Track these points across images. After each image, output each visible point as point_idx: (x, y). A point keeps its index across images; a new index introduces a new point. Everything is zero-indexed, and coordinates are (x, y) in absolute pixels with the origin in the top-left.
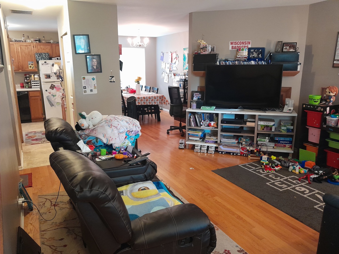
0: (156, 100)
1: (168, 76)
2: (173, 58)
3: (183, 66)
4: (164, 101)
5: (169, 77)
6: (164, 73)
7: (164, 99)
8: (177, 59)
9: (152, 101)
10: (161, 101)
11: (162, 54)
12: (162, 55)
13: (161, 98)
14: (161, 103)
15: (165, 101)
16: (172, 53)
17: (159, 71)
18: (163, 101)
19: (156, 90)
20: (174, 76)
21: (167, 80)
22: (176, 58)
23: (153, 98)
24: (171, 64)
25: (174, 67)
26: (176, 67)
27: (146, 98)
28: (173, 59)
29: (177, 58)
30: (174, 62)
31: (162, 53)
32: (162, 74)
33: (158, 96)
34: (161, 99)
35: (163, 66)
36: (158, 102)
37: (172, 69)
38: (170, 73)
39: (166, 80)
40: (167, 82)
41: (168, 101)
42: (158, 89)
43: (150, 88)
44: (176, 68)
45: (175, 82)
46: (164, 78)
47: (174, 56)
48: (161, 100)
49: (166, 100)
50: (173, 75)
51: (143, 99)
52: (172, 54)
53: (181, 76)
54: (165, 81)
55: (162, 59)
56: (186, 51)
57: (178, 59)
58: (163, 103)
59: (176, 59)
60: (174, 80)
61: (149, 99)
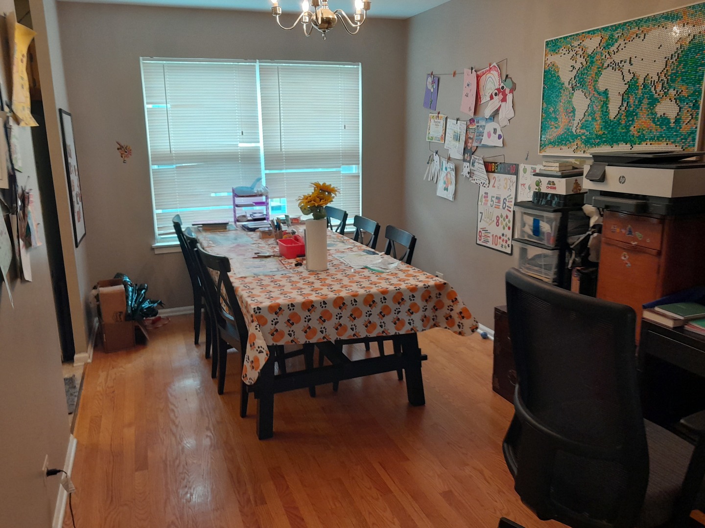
0: (404, 308)
1: (457, 170)
2: (482, 93)
3: (543, 129)
4: (445, 311)
5: (460, 178)
6: (436, 158)
7: (448, 302)
8: (505, 96)
9: (382, 315)
10: (429, 313)
11: (433, 82)
12: (430, 87)
13: (433, 295)
14: (432, 323)
15: (454, 314)
16: (478, 73)
17: (417, 152)
18: (442, 313)
19: (405, 242)
20: (487, 171)
21: (452, 188)
22: (501, 91)
23: (390, 303)
24: (472, 121)
25: (485, 135)
26: (499, 132)
27: (348, 303)
28: (485, 99)
29: (507, 91)
30: (488, 112)
31: (430, 80)
32: (430, 160)
33: (414, 289)
34: (434, 299)
35: (435, 129)
36: (417, 317)
37: (475, 144)
38: (464, 160)
39: (446, 189)
40: (449, 195)
41: (469, 317)
42: (414, 241)
43: (378, 228)
44: (500, 137)
45: (489, 199)
46: (435, 181)
47: (492, 82)
48: (430, 305)
49: (458, 308)
50: (480, 167)
51: (335, 311)
52: (478, 77)
53: (542, 178)
54: (441, 192)
55: (431, 102)
56: (563, 51)
57: (509, 97)
58: (443, 323)
59: (501, 96)
60: (483, 190)
61: (365, 309)
